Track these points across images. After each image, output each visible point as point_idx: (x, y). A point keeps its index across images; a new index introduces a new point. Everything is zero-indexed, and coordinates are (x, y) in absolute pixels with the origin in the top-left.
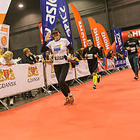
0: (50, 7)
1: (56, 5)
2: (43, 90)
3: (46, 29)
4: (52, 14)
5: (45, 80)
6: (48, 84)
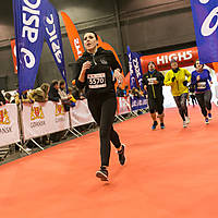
0: (29, 15)
1: (38, 12)
3: (23, 50)
4: (32, 26)
5: (21, 132)
6: (26, 138)
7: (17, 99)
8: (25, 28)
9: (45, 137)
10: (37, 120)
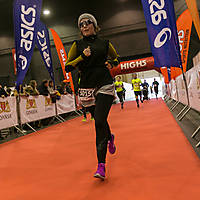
0: (26, 31)
1: (33, 29)
2: (16, 130)
3: (20, 56)
4: (28, 39)
7: (16, 93)
8: (22, 41)
9: (37, 122)
10: (31, 109)
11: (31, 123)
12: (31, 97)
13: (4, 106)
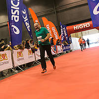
11: (20, 66)
12: (19, 50)
13: (4, 56)
